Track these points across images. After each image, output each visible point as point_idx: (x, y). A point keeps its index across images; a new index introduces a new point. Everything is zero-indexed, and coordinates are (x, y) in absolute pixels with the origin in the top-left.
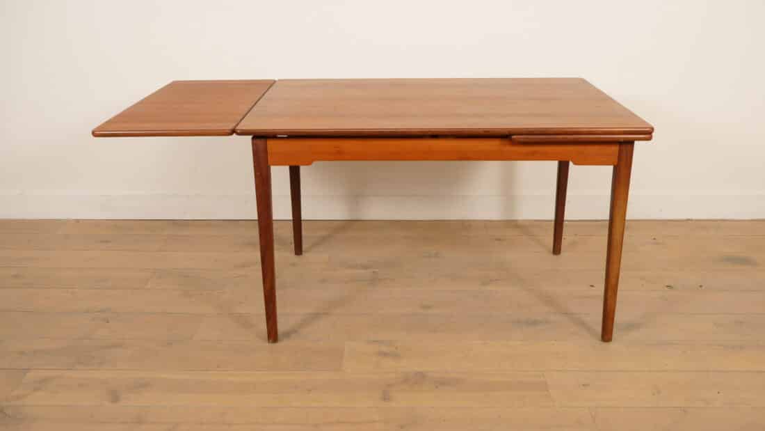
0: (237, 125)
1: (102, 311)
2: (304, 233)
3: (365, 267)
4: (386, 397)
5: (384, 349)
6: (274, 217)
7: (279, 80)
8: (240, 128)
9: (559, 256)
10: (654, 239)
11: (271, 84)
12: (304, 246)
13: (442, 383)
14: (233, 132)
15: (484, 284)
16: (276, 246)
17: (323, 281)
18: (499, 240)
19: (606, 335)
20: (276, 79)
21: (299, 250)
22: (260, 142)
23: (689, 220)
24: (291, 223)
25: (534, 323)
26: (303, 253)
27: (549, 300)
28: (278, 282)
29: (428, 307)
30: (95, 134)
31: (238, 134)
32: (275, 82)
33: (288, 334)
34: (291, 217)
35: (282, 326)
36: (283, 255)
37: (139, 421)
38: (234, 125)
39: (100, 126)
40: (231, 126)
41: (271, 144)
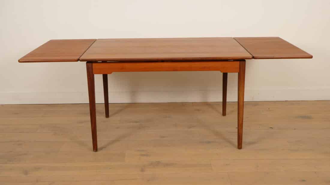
0: (80, 57)
1: (18, 141)
2: (110, 109)
3: (136, 122)
4: (142, 170)
5: (143, 153)
6: (96, 102)
7: (98, 39)
8: (82, 58)
9: (225, 116)
10: (269, 109)
11: (94, 41)
12: (110, 114)
13: (167, 165)
14: (78, 60)
15: (190, 127)
16: (97, 114)
17: (118, 128)
18: (199, 110)
19: (240, 146)
20: (97, 39)
21: (107, 115)
22: (90, 64)
23: (286, 101)
24: (104, 105)
25: (209, 142)
26: (109, 117)
27: (217, 134)
28: (98, 128)
29: (164, 137)
30: (19, 61)
31: (81, 61)
32: (96, 40)
33: (102, 149)
34: (104, 102)
35: (99, 145)
36: (100, 118)
37: (37, 181)
38: (79, 57)
39: (21, 58)
40: (77, 58)
41: (94, 65)
